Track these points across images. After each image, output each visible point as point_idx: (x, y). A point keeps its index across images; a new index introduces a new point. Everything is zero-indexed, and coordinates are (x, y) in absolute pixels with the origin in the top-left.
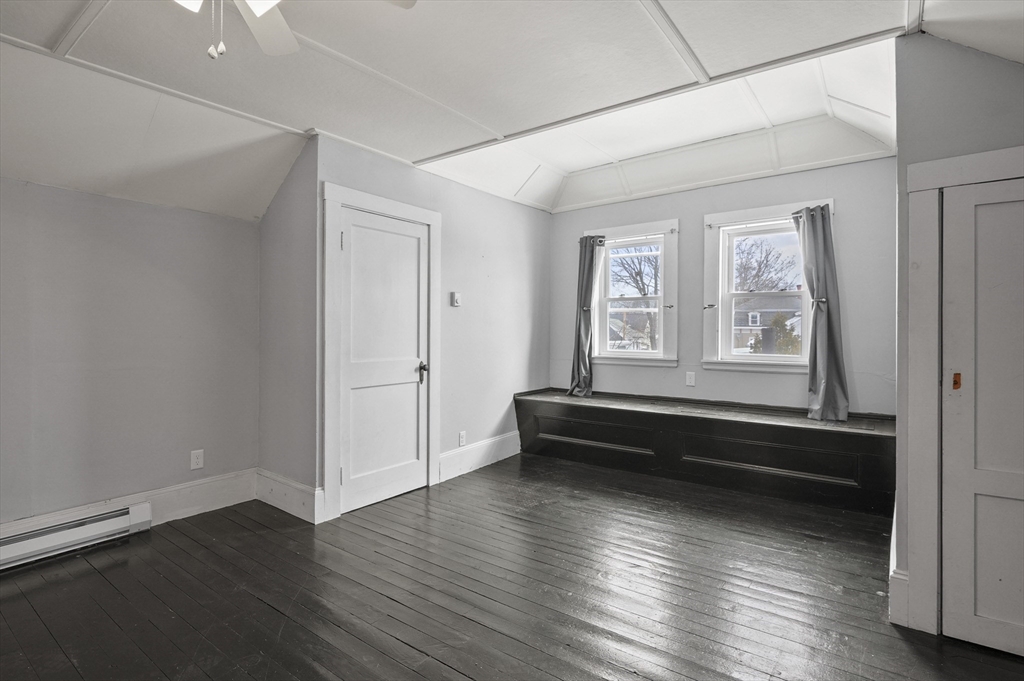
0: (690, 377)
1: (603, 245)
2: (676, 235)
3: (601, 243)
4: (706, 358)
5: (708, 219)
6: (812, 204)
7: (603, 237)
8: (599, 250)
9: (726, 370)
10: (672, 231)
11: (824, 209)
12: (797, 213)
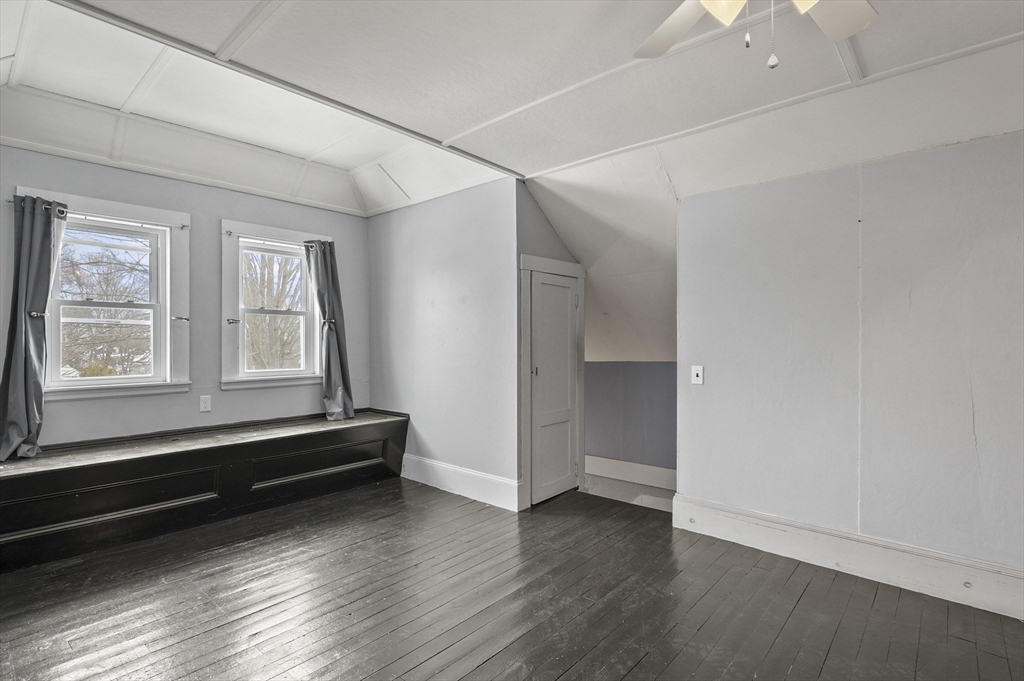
0: (205, 401)
1: (64, 218)
2: (186, 232)
3: (62, 214)
4: (225, 379)
5: (227, 225)
6: (323, 239)
7: (65, 206)
8: (59, 225)
9: (252, 389)
10: (183, 227)
11: (331, 245)
12: (308, 242)
